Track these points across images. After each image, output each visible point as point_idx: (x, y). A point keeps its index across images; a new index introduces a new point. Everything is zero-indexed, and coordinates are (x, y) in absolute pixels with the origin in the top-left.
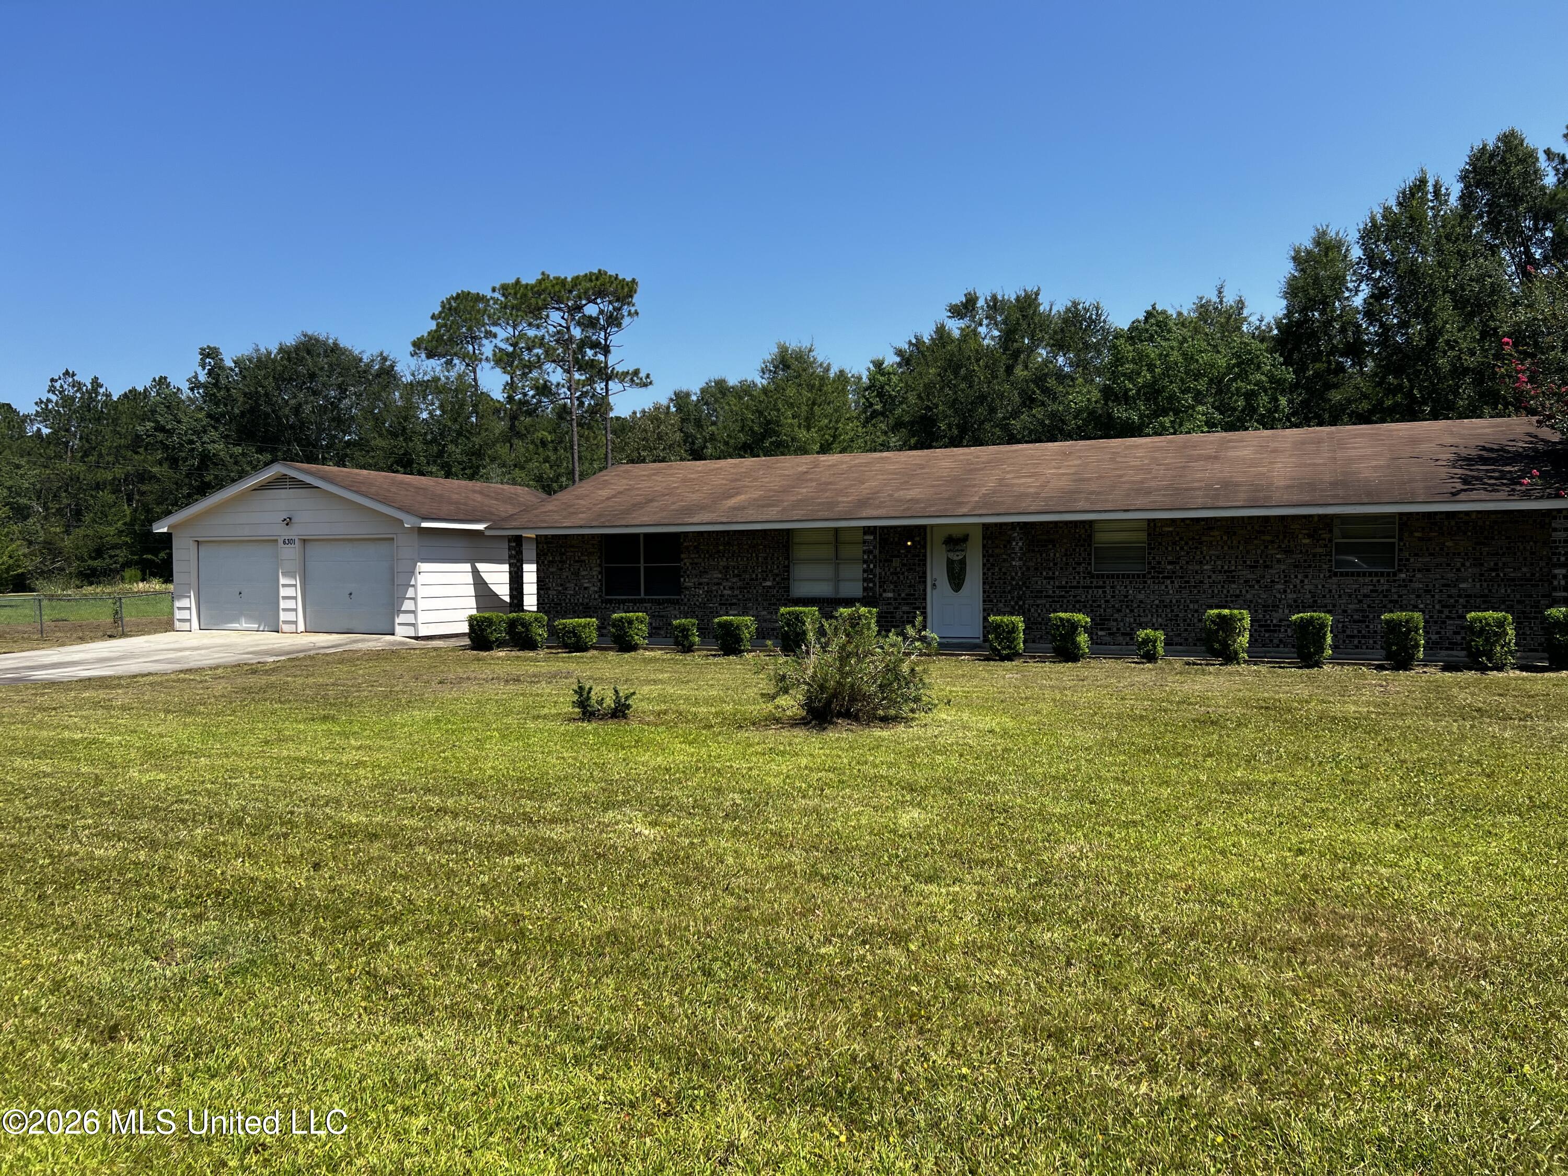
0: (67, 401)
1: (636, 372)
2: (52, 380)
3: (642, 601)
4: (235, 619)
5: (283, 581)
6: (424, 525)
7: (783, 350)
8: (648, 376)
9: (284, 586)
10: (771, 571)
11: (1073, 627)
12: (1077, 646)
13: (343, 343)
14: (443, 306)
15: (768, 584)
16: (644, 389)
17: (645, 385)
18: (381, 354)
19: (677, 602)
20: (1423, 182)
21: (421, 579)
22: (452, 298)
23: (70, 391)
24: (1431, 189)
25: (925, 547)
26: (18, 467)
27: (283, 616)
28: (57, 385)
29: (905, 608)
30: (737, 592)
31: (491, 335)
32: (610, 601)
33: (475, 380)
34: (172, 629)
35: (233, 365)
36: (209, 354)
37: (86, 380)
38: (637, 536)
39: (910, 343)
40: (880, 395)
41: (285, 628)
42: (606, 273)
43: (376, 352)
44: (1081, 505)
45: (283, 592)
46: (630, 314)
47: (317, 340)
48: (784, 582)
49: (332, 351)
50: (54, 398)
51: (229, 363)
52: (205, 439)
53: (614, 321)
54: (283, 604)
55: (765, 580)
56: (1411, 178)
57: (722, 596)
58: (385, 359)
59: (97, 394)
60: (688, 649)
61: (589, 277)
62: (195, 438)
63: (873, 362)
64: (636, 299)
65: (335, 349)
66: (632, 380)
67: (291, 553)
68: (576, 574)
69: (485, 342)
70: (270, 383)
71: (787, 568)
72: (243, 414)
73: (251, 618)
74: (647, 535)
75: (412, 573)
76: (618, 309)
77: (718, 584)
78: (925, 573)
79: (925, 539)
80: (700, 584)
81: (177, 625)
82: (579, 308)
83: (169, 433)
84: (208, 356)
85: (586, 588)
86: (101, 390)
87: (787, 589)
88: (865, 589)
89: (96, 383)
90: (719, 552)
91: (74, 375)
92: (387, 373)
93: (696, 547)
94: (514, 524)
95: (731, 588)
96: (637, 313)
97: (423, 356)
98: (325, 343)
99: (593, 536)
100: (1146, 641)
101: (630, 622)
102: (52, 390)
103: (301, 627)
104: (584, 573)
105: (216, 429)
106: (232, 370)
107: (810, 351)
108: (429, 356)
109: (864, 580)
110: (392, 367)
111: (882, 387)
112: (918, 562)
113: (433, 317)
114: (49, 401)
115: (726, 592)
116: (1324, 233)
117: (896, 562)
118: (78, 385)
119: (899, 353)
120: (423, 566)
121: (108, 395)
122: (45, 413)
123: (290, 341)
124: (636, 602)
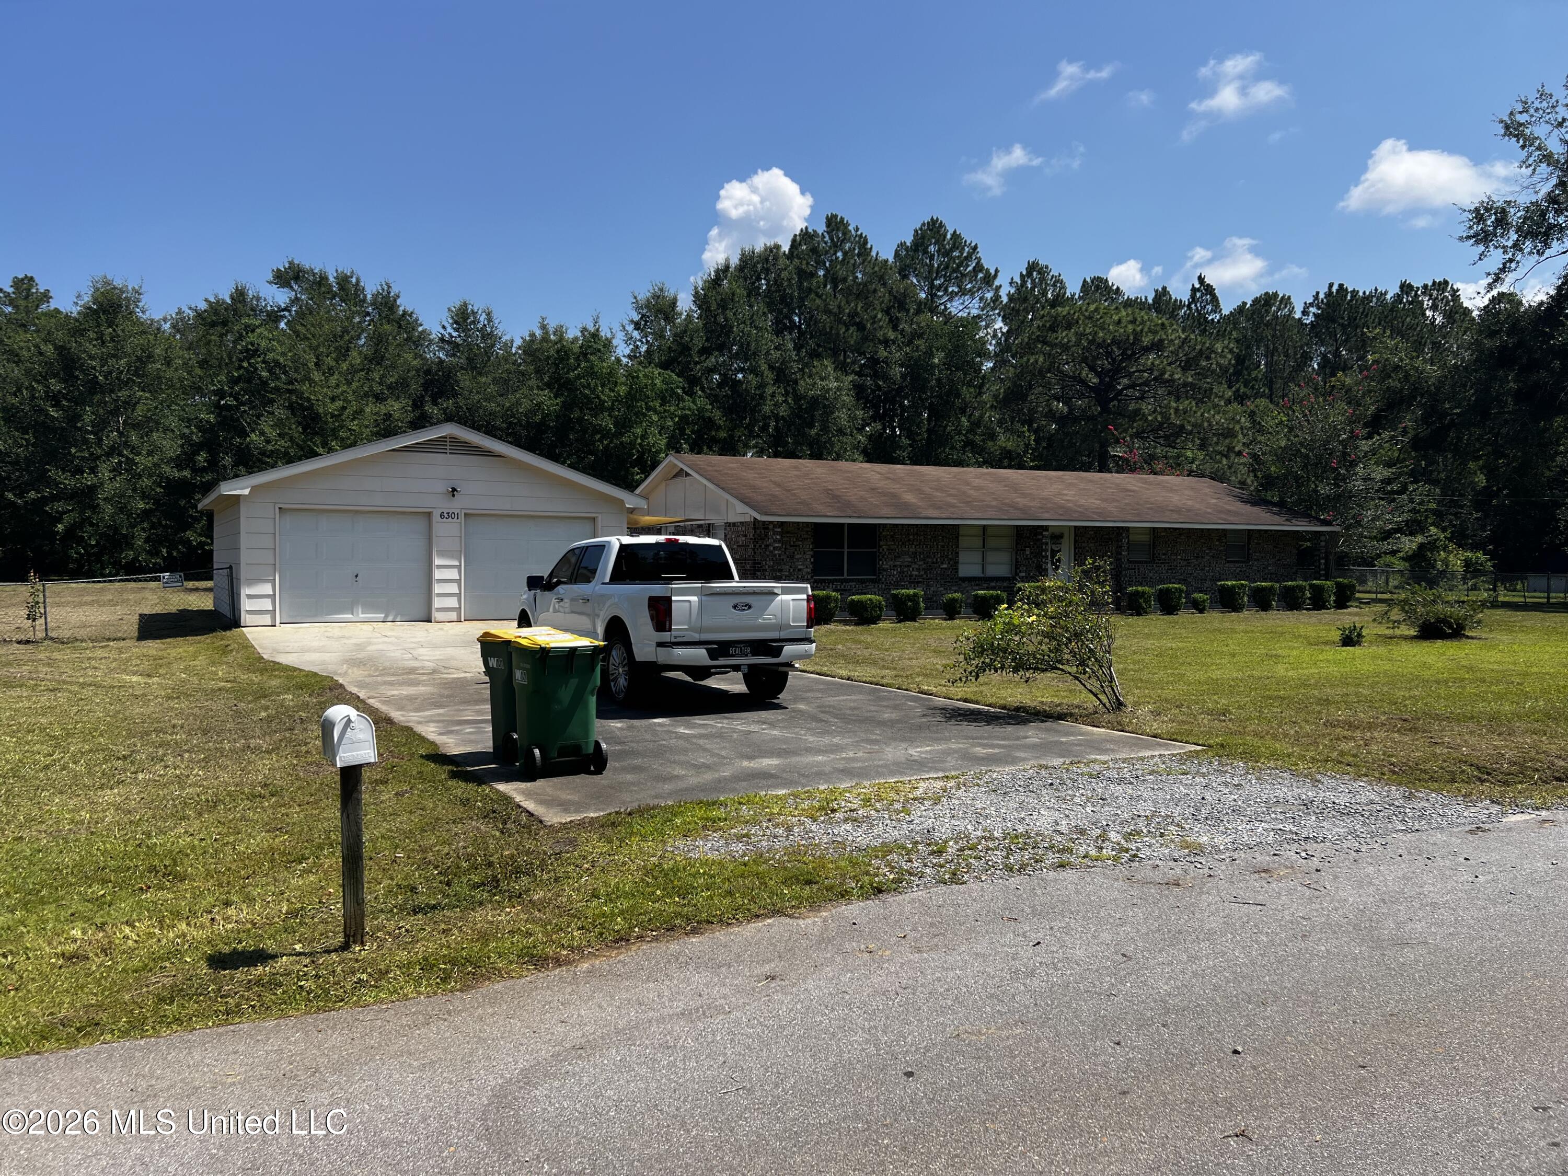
3: (847, 581)
4: (348, 609)
5: (437, 561)
9: (439, 567)
10: (947, 556)
15: (945, 566)
19: (877, 581)
25: (1042, 541)
27: (436, 603)
30: (922, 573)
32: (817, 581)
38: (843, 524)
41: (440, 616)
45: (439, 575)
48: (955, 565)
54: (437, 589)
55: (942, 563)
57: (911, 576)
67: (450, 529)
68: (793, 557)
71: (956, 555)
73: (370, 607)
74: (849, 524)
77: (908, 566)
78: (1046, 559)
79: (1043, 535)
80: (895, 566)
81: (250, 619)
85: (799, 570)
87: (957, 570)
90: (909, 540)
93: (892, 536)
95: (918, 570)
99: (807, 524)
103: (463, 615)
104: (798, 556)
115: (914, 573)
124: (842, 581)
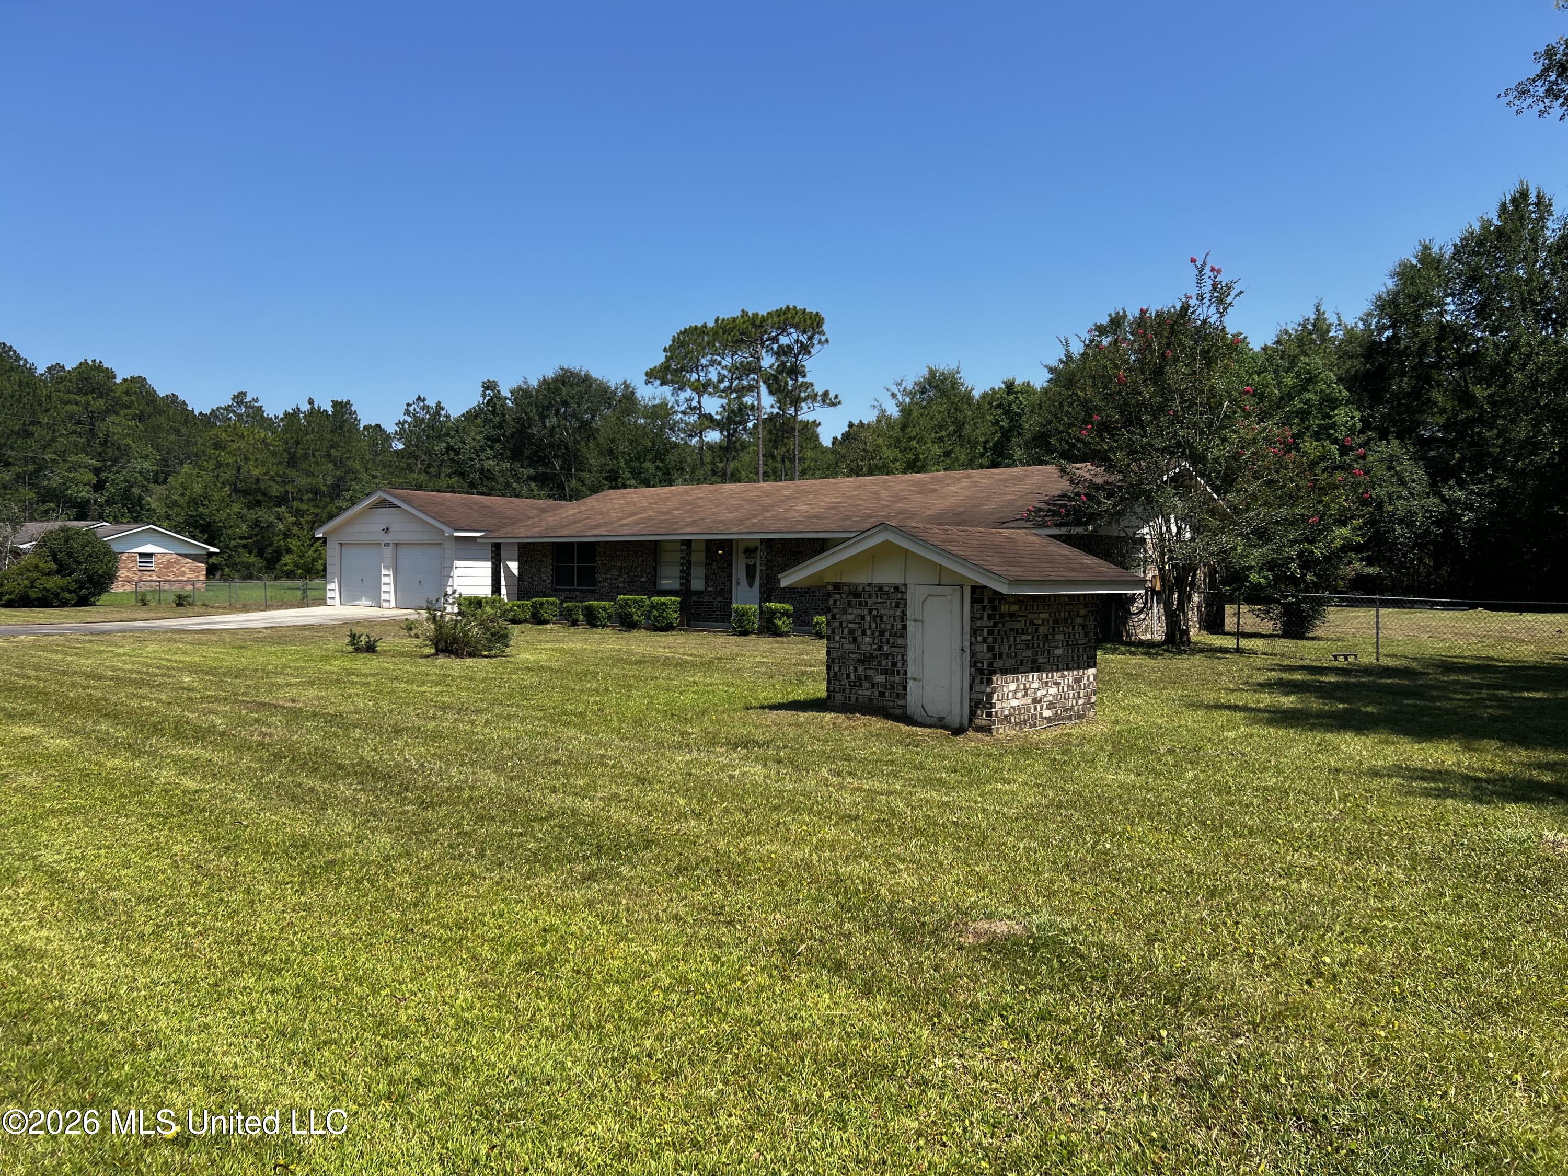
0: (418, 421)
1: (826, 394)
2: (408, 405)
3: (575, 590)
4: (360, 599)
5: (384, 572)
6: (456, 534)
7: (932, 373)
8: (836, 397)
9: (384, 575)
10: (646, 570)
11: (773, 612)
12: (776, 627)
13: (594, 374)
14: (673, 341)
16: (832, 409)
17: (833, 405)
18: (625, 382)
19: (593, 592)
20: (1524, 195)
21: (456, 573)
22: (681, 333)
23: (422, 414)
24: (1533, 199)
25: (731, 555)
26: (374, 477)
27: (384, 597)
28: (411, 409)
29: (719, 599)
31: (713, 363)
32: (556, 590)
33: (699, 403)
34: (325, 604)
35: (509, 395)
36: (489, 386)
37: (431, 402)
38: (572, 543)
39: (1061, 361)
40: (1007, 412)
41: (385, 605)
42: (795, 308)
43: (620, 381)
44: (801, 527)
45: (384, 580)
46: (820, 342)
47: (572, 373)
48: (654, 578)
49: (583, 381)
50: (409, 419)
51: (506, 393)
52: (482, 457)
53: (805, 349)
54: (384, 588)
56: (1509, 191)
58: (627, 386)
59: (440, 415)
60: (575, 623)
61: (779, 313)
62: (474, 456)
63: (1005, 383)
64: (825, 327)
65: (587, 380)
66: (824, 401)
67: (388, 552)
68: (539, 570)
69: (710, 369)
70: (533, 412)
71: (655, 569)
72: (513, 435)
73: (369, 598)
74: (579, 543)
75: (451, 568)
76: (810, 338)
77: (616, 579)
78: (731, 574)
79: (731, 548)
80: (606, 579)
81: (328, 601)
82: (775, 339)
83: (457, 452)
84: (488, 388)
85: (544, 580)
86: (443, 413)
87: (655, 584)
88: (681, 584)
89: (439, 407)
90: (615, 556)
91: (424, 400)
92: (629, 396)
93: (604, 552)
94: (495, 534)
96: (827, 341)
97: (658, 382)
98: (578, 375)
99: (548, 544)
100: (817, 623)
101: (542, 604)
102: (407, 412)
103: (393, 604)
104: (543, 570)
105: (492, 448)
106: (506, 398)
107: (958, 372)
108: (661, 385)
109: (681, 578)
110: (633, 393)
111: (1010, 405)
112: (727, 563)
113: (665, 350)
114: (405, 422)
116: (1426, 248)
117: (715, 566)
118: (426, 408)
119: (1051, 370)
120: (457, 563)
121: (448, 417)
122: (401, 434)
123: (550, 374)
124: (569, 590)
